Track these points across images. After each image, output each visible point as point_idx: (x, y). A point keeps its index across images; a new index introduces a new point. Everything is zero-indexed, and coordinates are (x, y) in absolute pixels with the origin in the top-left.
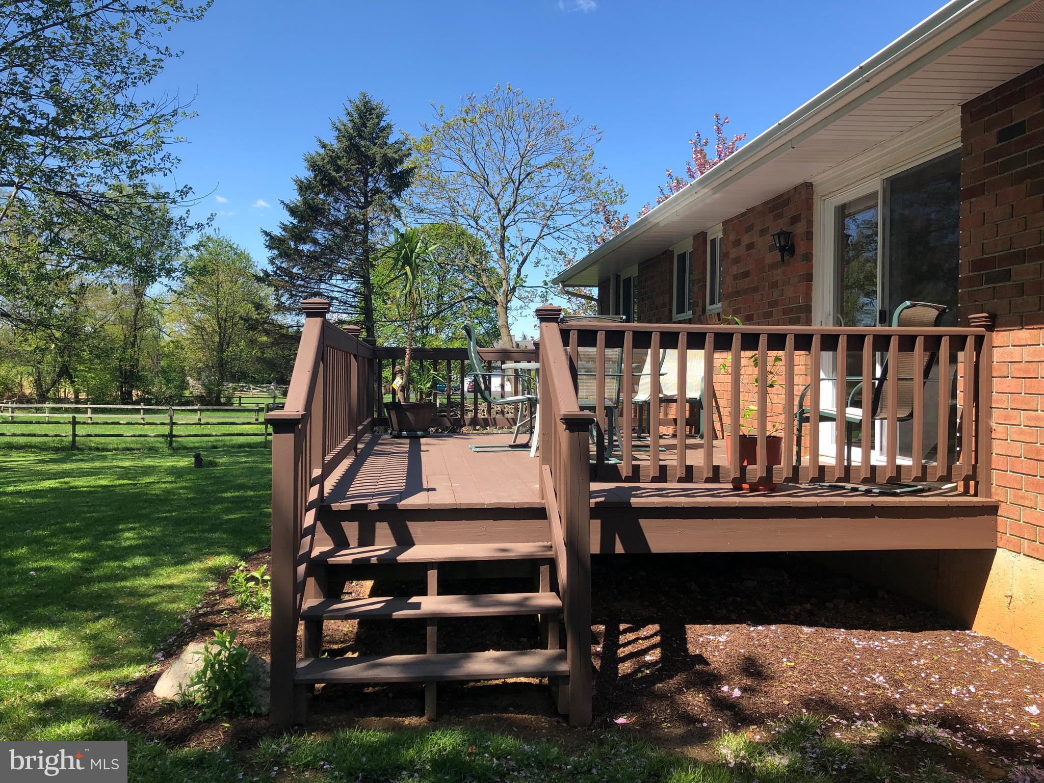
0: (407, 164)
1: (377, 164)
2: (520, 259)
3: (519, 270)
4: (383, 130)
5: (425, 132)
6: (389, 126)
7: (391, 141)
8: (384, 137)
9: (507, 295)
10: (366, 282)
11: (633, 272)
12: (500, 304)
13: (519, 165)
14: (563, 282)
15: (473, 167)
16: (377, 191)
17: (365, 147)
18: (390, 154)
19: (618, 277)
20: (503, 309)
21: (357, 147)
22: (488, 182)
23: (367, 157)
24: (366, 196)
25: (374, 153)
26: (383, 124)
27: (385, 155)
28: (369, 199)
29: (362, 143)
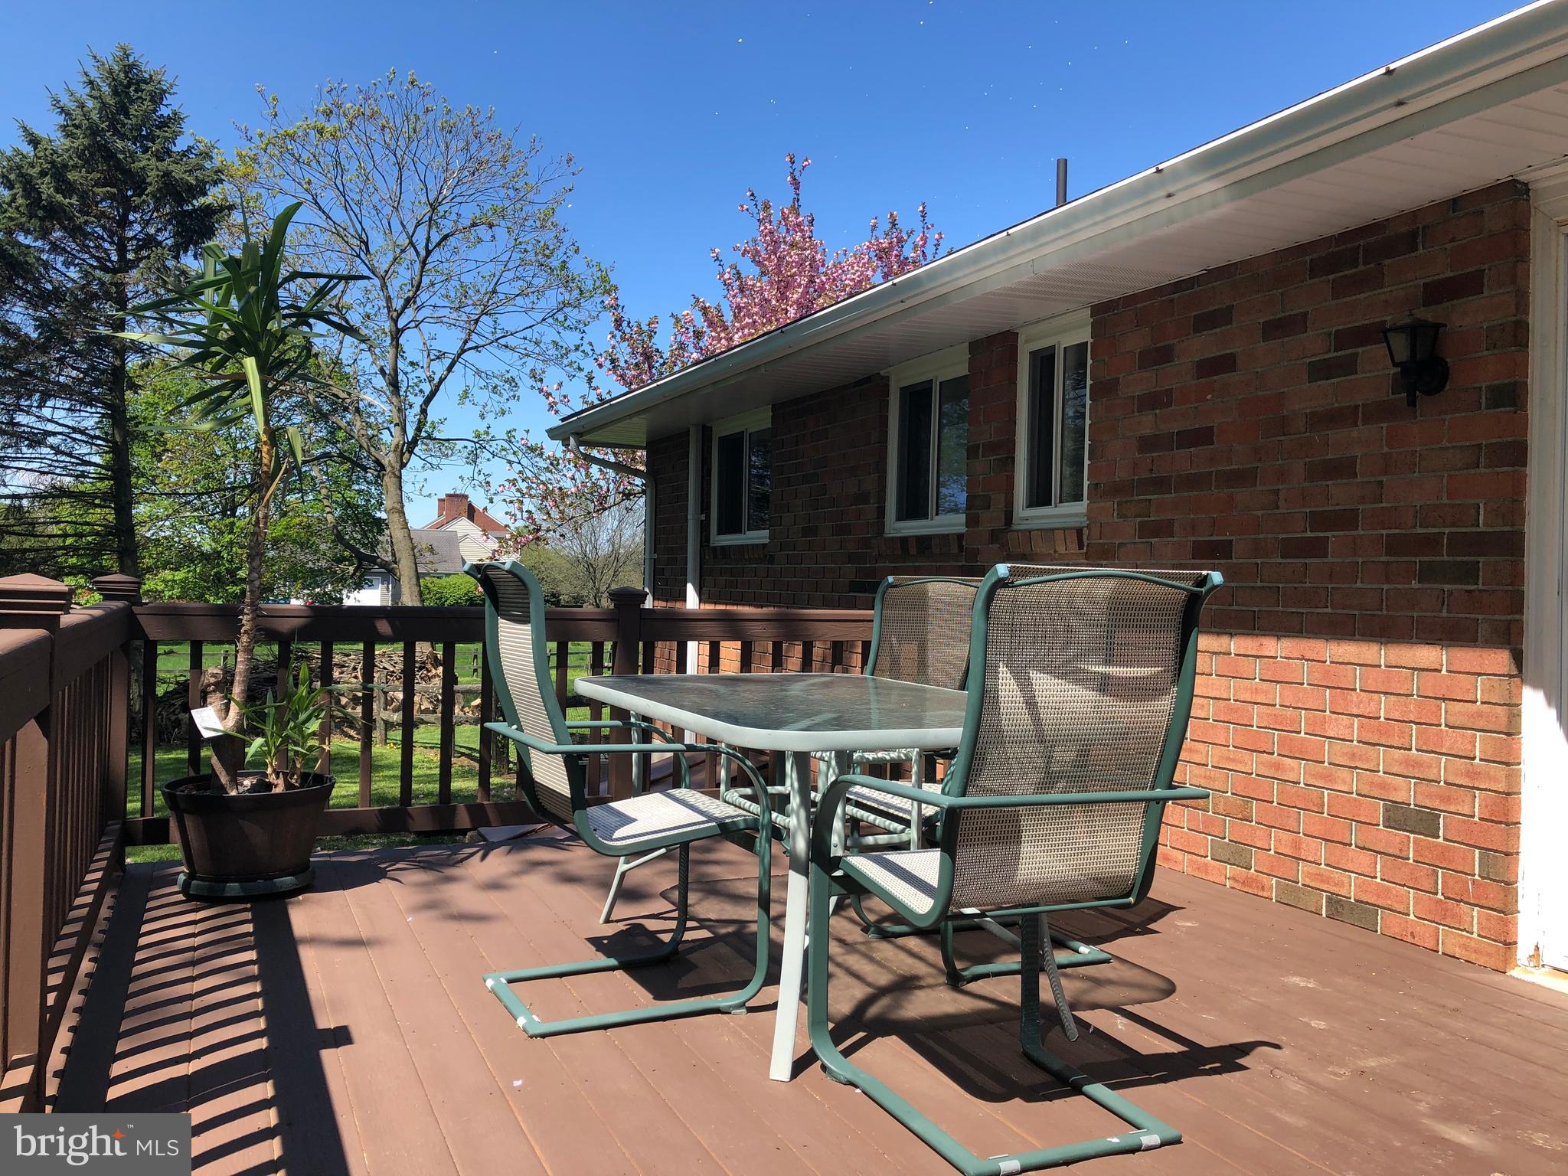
0: (213, 196)
1: (149, 189)
2: (427, 388)
3: (424, 412)
4: (165, 123)
5: (244, 141)
6: (175, 118)
7: (181, 145)
8: (166, 138)
9: (402, 454)
10: (117, 414)
11: (759, 420)
12: (388, 469)
13: (426, 218)
14: (578, 435)
15: (339, 215)
16: (150, 242)
17: (123, 152)
18: (178, 172)
19: (706, 432)
20: (394, 480)
21: (109, 155)
22: (366, 244)
23: (127, 172)
24: (122, 250)
25: (143, 169)
26: (165, 111)
27: (167, 174)
28: (131, 256)
29: (120, 144)
